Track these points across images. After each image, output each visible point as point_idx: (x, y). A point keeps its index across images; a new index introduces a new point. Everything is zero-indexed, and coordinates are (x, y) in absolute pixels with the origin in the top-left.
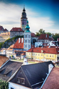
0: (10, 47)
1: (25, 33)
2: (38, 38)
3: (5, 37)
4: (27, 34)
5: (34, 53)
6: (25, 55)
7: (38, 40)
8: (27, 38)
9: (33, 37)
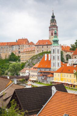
0: (35, 66)
1: (52, 47)
2: (73, 53)
3: (30, 53)
4: (55, 49)
5: (65, 74)
6: (53, 77)
7: (73, 56)
8: (55, 53)
9: (66, 52)
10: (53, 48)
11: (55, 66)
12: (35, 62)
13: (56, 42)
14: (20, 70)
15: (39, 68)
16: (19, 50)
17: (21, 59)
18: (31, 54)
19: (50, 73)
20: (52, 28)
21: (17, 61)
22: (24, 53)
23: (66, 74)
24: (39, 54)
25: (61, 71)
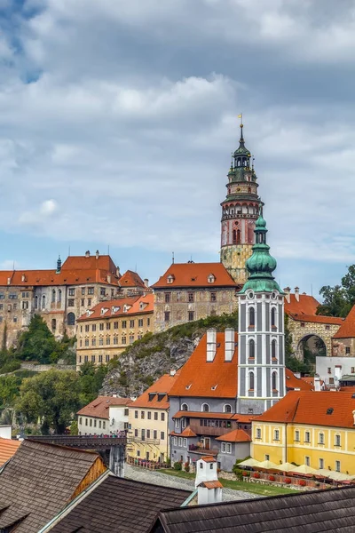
0: (151, 390)
1: (243, 298)
2: (334, 329)
3: (124, 325)
4: (259, 305)
5: (307, 428)
6: (249, 442)
7: (336, 342)
9: (303, 325)
10: (250, 303)
11: (260, 388)
12: (150, 365)
13: (263, 271)
14: (77, 406)
15: (180, 398)
16: (70, 309)
17: (79, 353)
18: (132, 330)
19: (234, 425)
20: (238, 209)
21: (61, 361)
22: (98, 324)
23: (315, 431)
24: (177, 332)
25: (289, 413)
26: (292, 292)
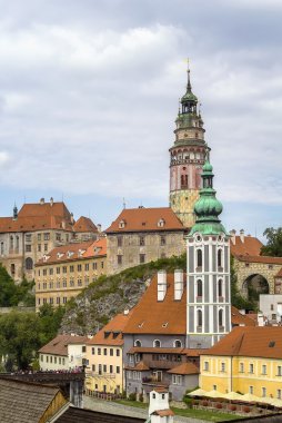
0: (106, 329)
1: (191, 241)
2: (276, 269)
3: (79, 268)
4: (207, 247)
5: (251, 361)
6: (198, 374)
7: (279, 281)
8: (207, 269)
9: (247, 265)
10: (198, 245)
11: (207, 325)
12: (105, 306)
13: (210, 215)
14: (38, 345)
15: (133, 335)
16: (28, 255)
17: (37, 296)
18: (87, 273)
19: (184, 358)
20: (185, 155)
21: (21, 304)
22: (54, 267)
23: (258, 363)
24: (129, 274)
25: (234, 348)
26: (238, 234)
